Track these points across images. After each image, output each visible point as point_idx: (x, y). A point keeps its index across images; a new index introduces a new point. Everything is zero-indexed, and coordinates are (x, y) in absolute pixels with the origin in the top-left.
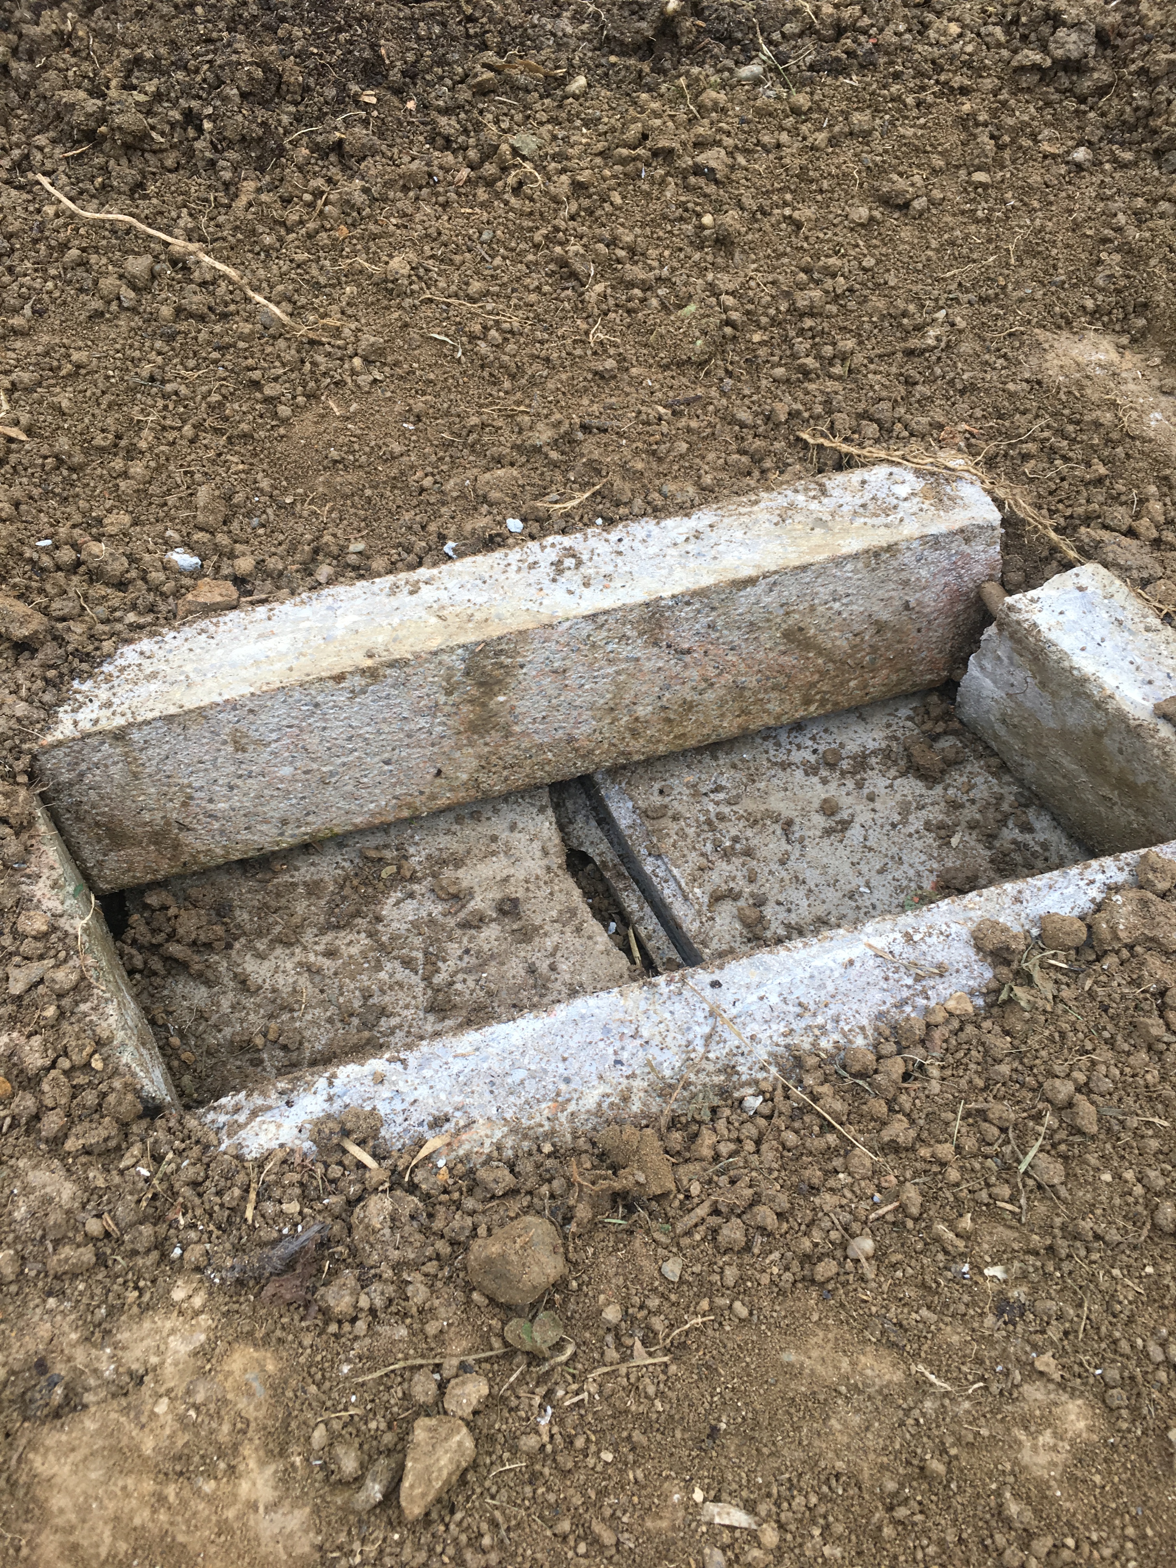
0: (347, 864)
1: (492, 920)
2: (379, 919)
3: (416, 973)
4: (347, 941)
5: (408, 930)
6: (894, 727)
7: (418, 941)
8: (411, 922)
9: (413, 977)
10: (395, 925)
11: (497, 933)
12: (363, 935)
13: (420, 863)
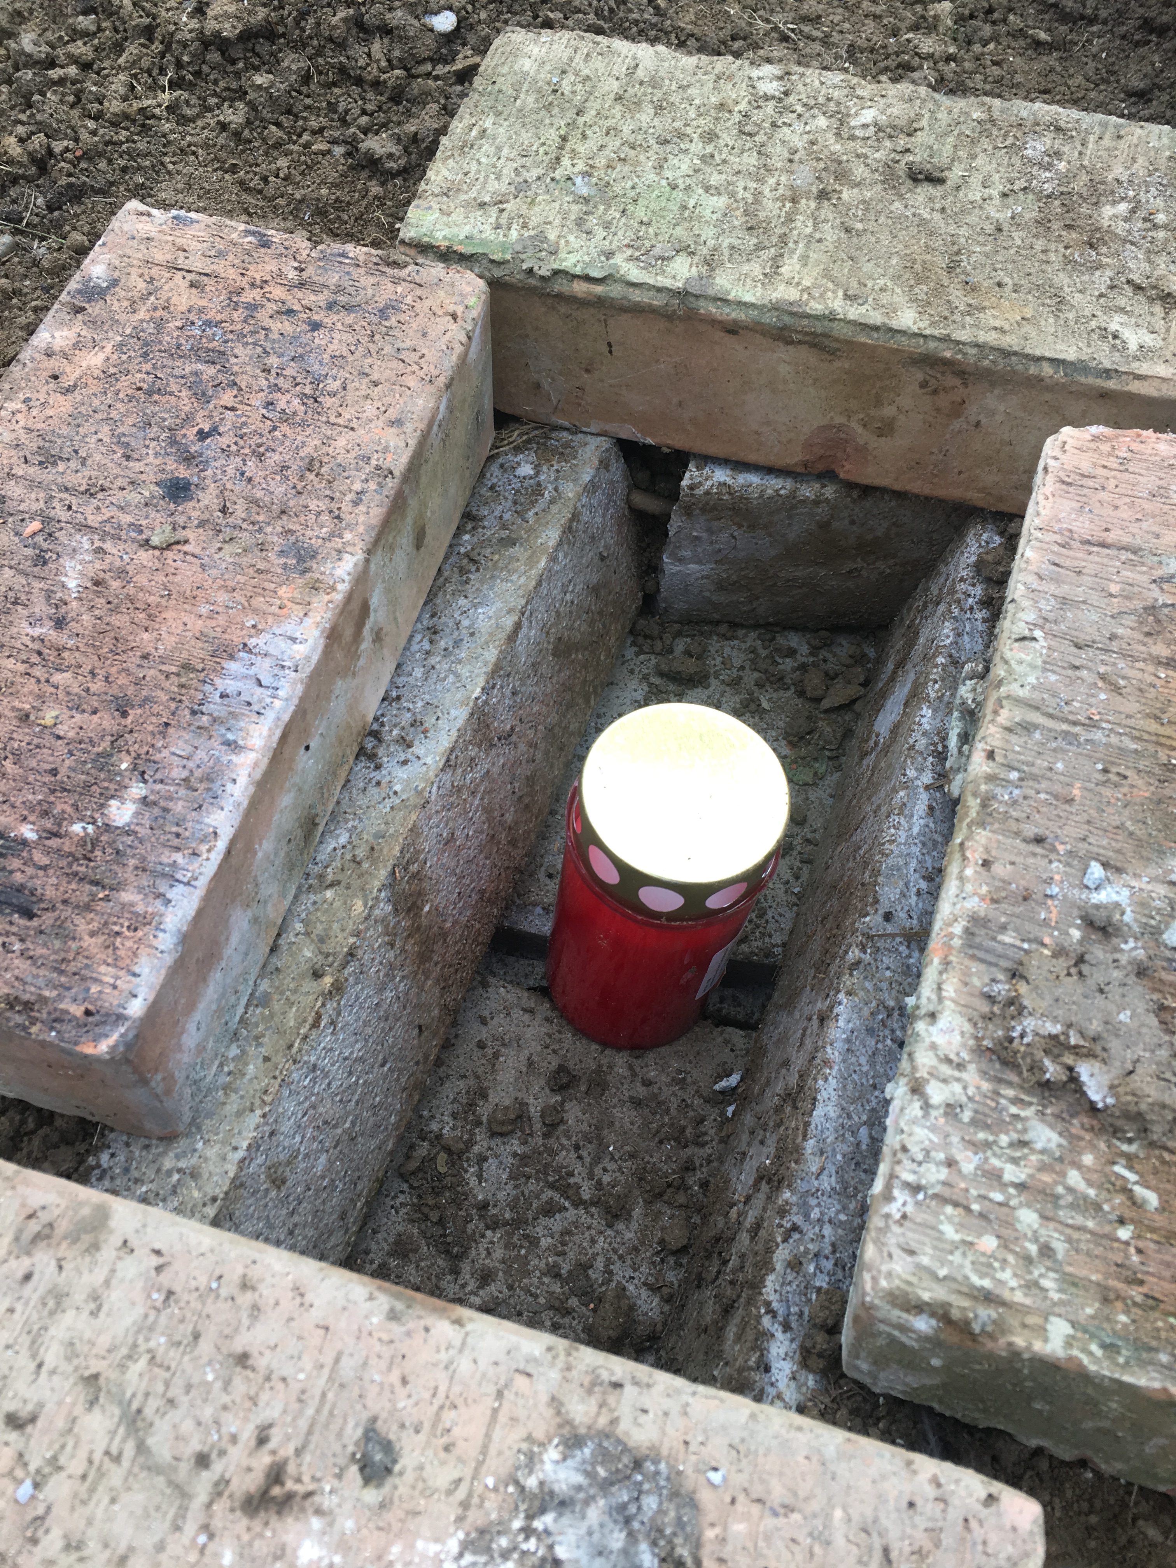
0: (402, 1198)
1: (562, 1104)
2: (484, 1206)
3: (566, 1209)
4: (484, 1254)
5: (516, 1187)
6: (637, 670)
7: (532, 1186)
8: (510, 1178)
9: (567, 1215)
10: (501, 1195)
11: (577, 1108)
12: (489, 1233)
13: (454, 1128)
